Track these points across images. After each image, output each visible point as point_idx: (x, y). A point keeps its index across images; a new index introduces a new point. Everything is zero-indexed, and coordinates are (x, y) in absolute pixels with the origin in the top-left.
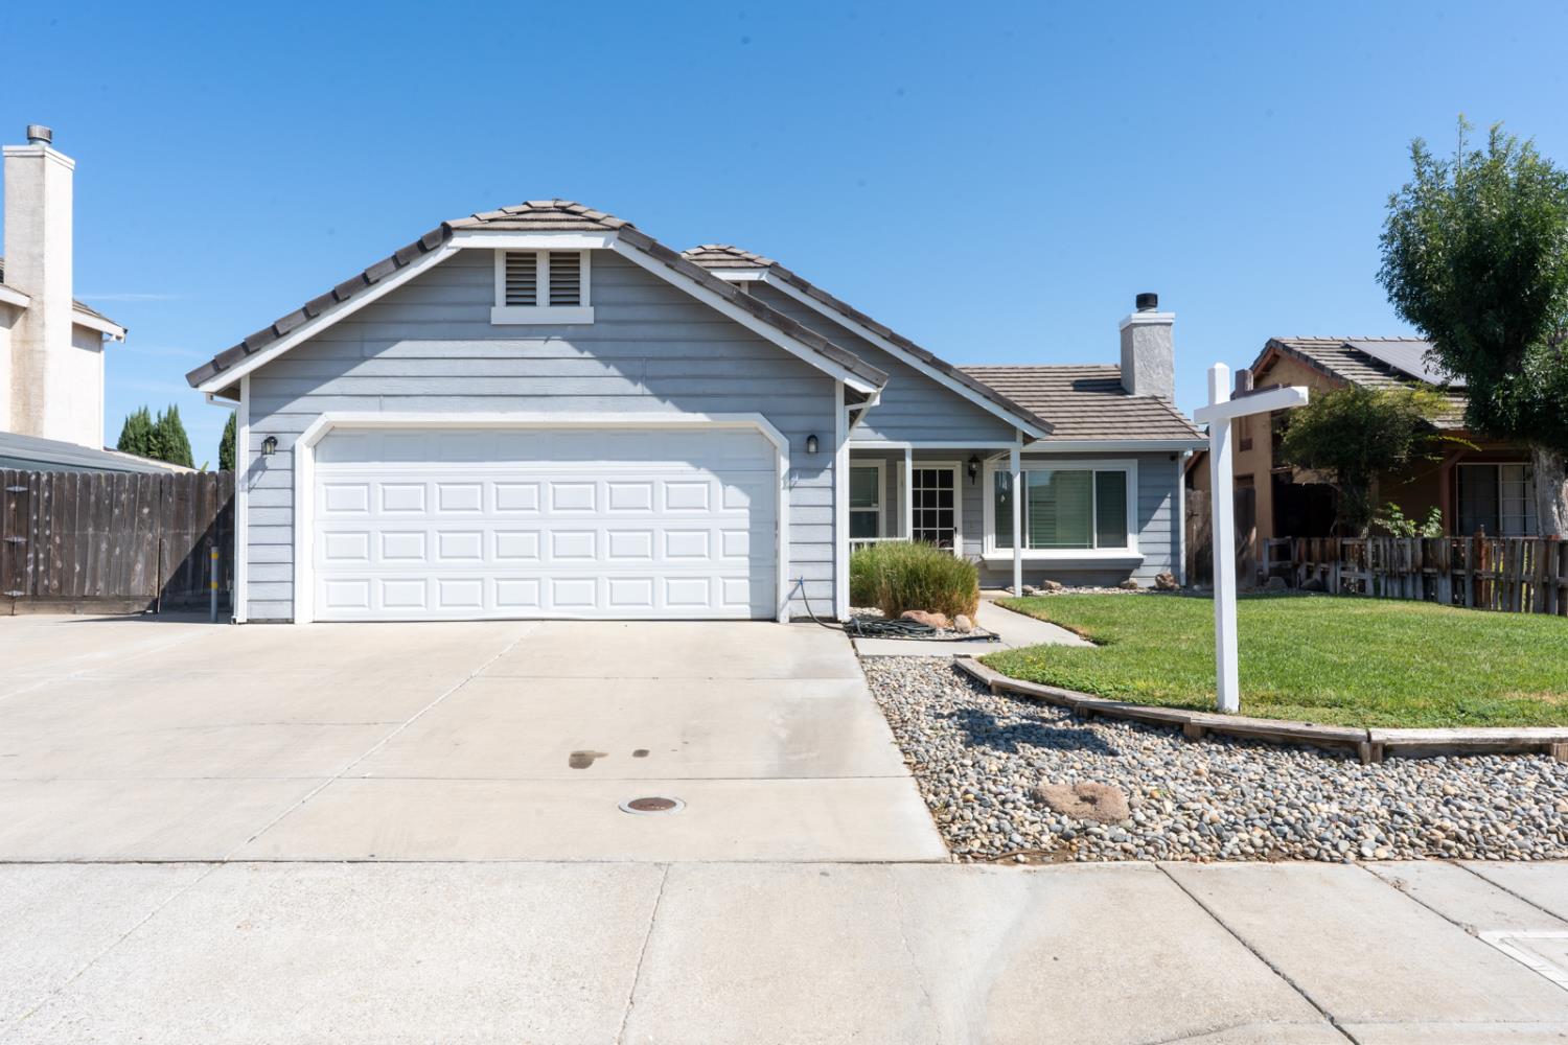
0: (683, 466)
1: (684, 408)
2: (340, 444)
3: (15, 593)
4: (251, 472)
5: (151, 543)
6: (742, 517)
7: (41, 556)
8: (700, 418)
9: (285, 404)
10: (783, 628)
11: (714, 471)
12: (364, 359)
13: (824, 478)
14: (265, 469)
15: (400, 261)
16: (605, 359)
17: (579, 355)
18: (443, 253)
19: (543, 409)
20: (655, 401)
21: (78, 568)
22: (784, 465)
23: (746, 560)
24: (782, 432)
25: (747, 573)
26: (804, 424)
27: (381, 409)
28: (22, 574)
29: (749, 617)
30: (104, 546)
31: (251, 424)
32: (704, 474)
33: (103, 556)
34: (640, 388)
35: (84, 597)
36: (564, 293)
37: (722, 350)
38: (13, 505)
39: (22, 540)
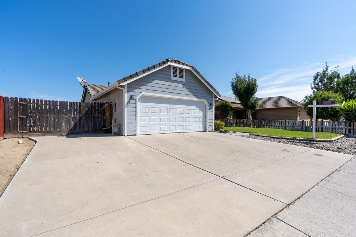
0: (195, 107)
1: (196, 98)
2: (145, 99)
3: (23, 131)
4: (127, 103)
5: (67, 118)
6: (201, 115)
7: (32, 121)
8: (198, 99)
9: (134, 90)
10: (208, 132)
11: (198, 108)
12: (149, 82)
13: (212, 110)
14: (130, 103)
15: (160, 65)
16: (187, 88)
17: (183, 87)
18: (167, 65)
19: (178, 96)
20: (193, 96)
21: (44, 125)
22: (208, 108)
23: (202, 122)
24: (208, 103)
25: (202, 124)
26: (210, 102)
27: (152, 93)
28: (26, 126)
29: (202, 131)
30: (52, 119)
31: (127, 93)
32: (198, 109)
33: (52, 121)
34: (191, 94)
35: (47, 132)
36: (181, 76)
37: (201, 89)
38: (21, 107)
39: (25, 117)
